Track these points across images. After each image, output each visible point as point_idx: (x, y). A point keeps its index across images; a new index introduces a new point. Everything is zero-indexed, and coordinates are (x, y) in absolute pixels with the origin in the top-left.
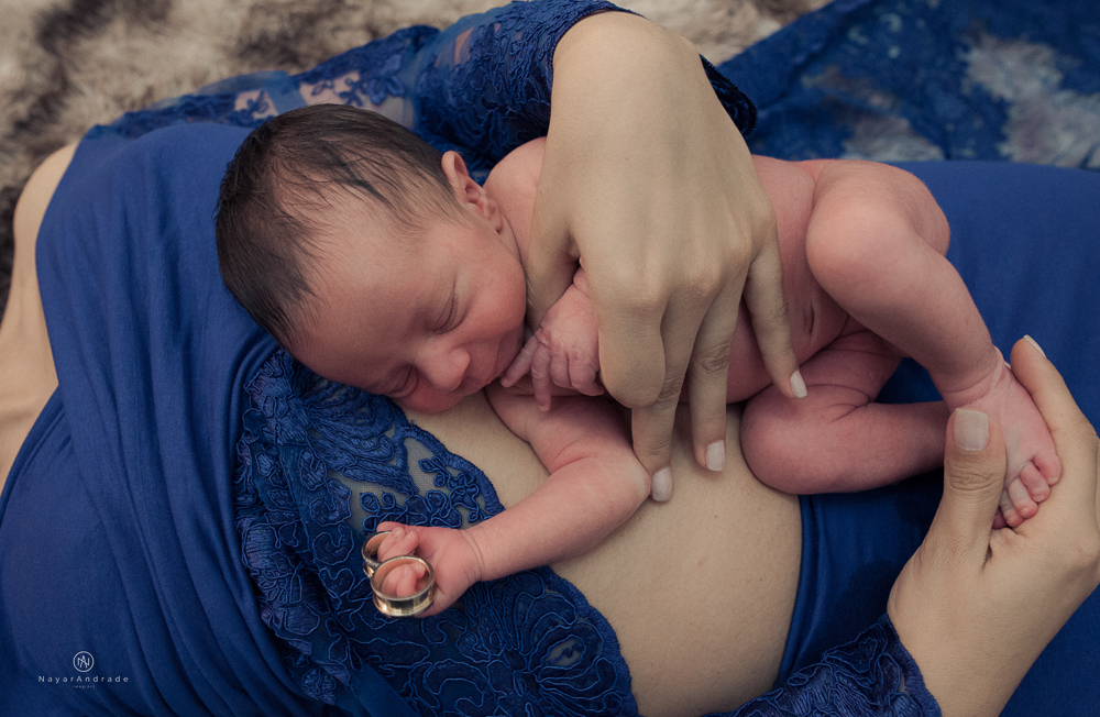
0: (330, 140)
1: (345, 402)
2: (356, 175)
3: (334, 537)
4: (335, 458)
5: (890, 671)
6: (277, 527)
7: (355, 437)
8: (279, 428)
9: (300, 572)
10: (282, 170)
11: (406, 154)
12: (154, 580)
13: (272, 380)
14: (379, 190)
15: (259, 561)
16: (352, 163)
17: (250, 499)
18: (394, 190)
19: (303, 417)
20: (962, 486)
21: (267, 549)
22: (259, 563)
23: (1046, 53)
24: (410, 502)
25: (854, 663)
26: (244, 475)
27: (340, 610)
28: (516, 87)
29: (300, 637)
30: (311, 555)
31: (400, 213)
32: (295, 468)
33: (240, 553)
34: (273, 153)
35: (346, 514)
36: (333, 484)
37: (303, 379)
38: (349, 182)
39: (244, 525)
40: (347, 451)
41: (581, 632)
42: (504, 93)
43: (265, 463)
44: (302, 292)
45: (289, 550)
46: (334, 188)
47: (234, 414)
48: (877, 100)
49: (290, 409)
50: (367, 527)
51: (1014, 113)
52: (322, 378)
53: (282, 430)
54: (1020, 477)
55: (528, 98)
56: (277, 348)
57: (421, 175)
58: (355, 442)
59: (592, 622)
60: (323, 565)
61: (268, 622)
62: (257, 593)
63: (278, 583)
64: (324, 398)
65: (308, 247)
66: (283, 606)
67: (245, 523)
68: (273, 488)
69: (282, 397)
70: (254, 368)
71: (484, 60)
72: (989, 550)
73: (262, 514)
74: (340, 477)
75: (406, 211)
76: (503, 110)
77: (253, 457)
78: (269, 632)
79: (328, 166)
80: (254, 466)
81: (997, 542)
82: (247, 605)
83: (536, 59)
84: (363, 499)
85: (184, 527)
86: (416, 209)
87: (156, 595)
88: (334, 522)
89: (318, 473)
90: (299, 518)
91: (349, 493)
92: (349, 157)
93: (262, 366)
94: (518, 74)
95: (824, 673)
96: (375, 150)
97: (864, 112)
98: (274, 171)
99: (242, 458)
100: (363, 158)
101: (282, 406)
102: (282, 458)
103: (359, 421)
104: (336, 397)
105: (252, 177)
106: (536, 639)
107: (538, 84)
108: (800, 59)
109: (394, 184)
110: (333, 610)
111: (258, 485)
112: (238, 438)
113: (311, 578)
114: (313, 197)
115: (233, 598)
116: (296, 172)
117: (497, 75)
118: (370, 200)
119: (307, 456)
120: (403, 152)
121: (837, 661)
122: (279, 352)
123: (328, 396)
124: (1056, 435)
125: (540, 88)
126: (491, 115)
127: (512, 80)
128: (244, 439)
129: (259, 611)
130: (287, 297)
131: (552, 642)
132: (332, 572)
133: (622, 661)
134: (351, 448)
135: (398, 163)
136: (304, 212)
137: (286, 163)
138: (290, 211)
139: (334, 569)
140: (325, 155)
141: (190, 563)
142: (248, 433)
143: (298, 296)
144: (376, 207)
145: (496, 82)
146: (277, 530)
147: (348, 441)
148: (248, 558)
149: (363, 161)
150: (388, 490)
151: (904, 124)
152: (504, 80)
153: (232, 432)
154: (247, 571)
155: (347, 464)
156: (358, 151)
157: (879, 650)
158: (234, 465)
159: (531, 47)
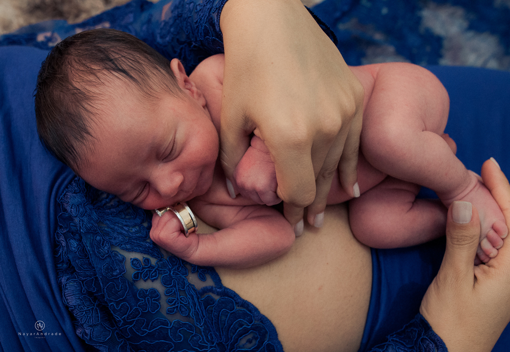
0: (103, 46)
1: (118, 206)
2: (118, 65)
3: (117, 285)
4: (115, 239)
5: (428, 346)
6: (83, 281)
7: (126, 226)
8: (81, 223)
9: (98, 306)
10: (74, 63)
11: (148, 56)
12: (11, 316)
13: (74, 195)
14: (132, 75)
15: (73, 301)
16: (116, 59)
17: (65, 265)
18: (141, 75)
19: (95, 216)
20: (458, 243)
21: (78, 294)
22: (73, 302)
23: (460, 12)
24: (159, 263)
25: (404, 341)
26: (61, 251)
27: (122, 326)
28: (198, 30)
29: (100, 343)
30: (103, 296)
31: (145, 89)
32: (92, 246)
33: (61, 297)
34: (69, 54)
35: (123, 271)
36: (115, 254)
37: (92, 194)
38: (114, 70)
39: (63, 281)
40: (121, 234)
41: (255, 328)
42: (191, 35)
43: (74, 244)
44: (85, 135)
45: (90, 294)
46: (105, 73)
47: (52, 216)
48: (378, 37)
49: (86, 211)
50: (135, 277)
51: (446, 43)
52: (102, 193)
53: (83, 224)
54: (487, 237)
55: (205, 36)
56: (75, 176)
57: (157, 69)
58: (126, 228)
59: (262, 323)
60: (111, 301)
61: (80, 335)
62: (73, 319)
63: (86, 313)
64: (105, 204)
65: (89, 108)
66: (90, 326)
67: (64, 280)
68: (79, 258)
69: (81, 204)
70: (62, 188)
71: (179, 16)
72: (475, 277)
73: (72, 273)
74: (118, 249)
75: (149, 88)
76: (190, 44)
77: (66, 241)
78: (81, 341)
79: (102, 60)
80: (67, 246)
81: (478, 271)
82: (68, 326)
83: (211, 13)
84: (132, 262)
85: (28, 283)
86: (154, 87)
87: (13, 325)
88: (117, 276)
89: (106, 248)
90: (95, 275)
91: (124, 258)
92: (114, 56)
93: (67, 187)
94: (200, 22)
95: (390, 347)
96: (130, 52)
97: (371, 43)
98: (69, 64)
99: (59, 242)
100: (123, 56)
101: (81, 210)
102: (84, 240)
103: (127, 217)
104: (112, 203)
105: (56, 67)
106: (232, 334)
107: (211, 27)
108: (338, 14)
109: (142, 72)
110: (117, 326)
111: (70, 257)
112: (55, 230)
113: (104, 309)
114: (92, 78)
115: (59, 323)
116: (82, 64)
117: (186, 24)
118: (127, 80)
119: (98, 238)
120: (147, 55)
121: (396, 341)
122: (76, 179)
123: (107, 203)
124: (505, 212)
125: (212, 29)
126: (182, 49)
127: (196, 25)
128: (59, 231)
129: (75, 329)
130: (76, 138)
131: (240, 335)
132: (116, 305)
133: (279, 343)
134: (124, 232)
135: (144, 61)
136: (87, 87)
137: (76, 58)
138: (77, 85)
139: (118, 303)
140: (99, 54)
141: (32, 304)
142: (61, 227)
143: (82, 137)
144: (130, 84)
145: (186, 28)
146: (83, 283)
147: (122, 228)
148: (67, 300)
149: (123, 58)
150: (146, 256)
151: (391, 49)
152: (191, 26)
153: (52, 226)
154: (67, 307)
155: (122, 242)
156: (119, 52)
157: (419, 335)
158: (55, 246)
159: (208, 6)
